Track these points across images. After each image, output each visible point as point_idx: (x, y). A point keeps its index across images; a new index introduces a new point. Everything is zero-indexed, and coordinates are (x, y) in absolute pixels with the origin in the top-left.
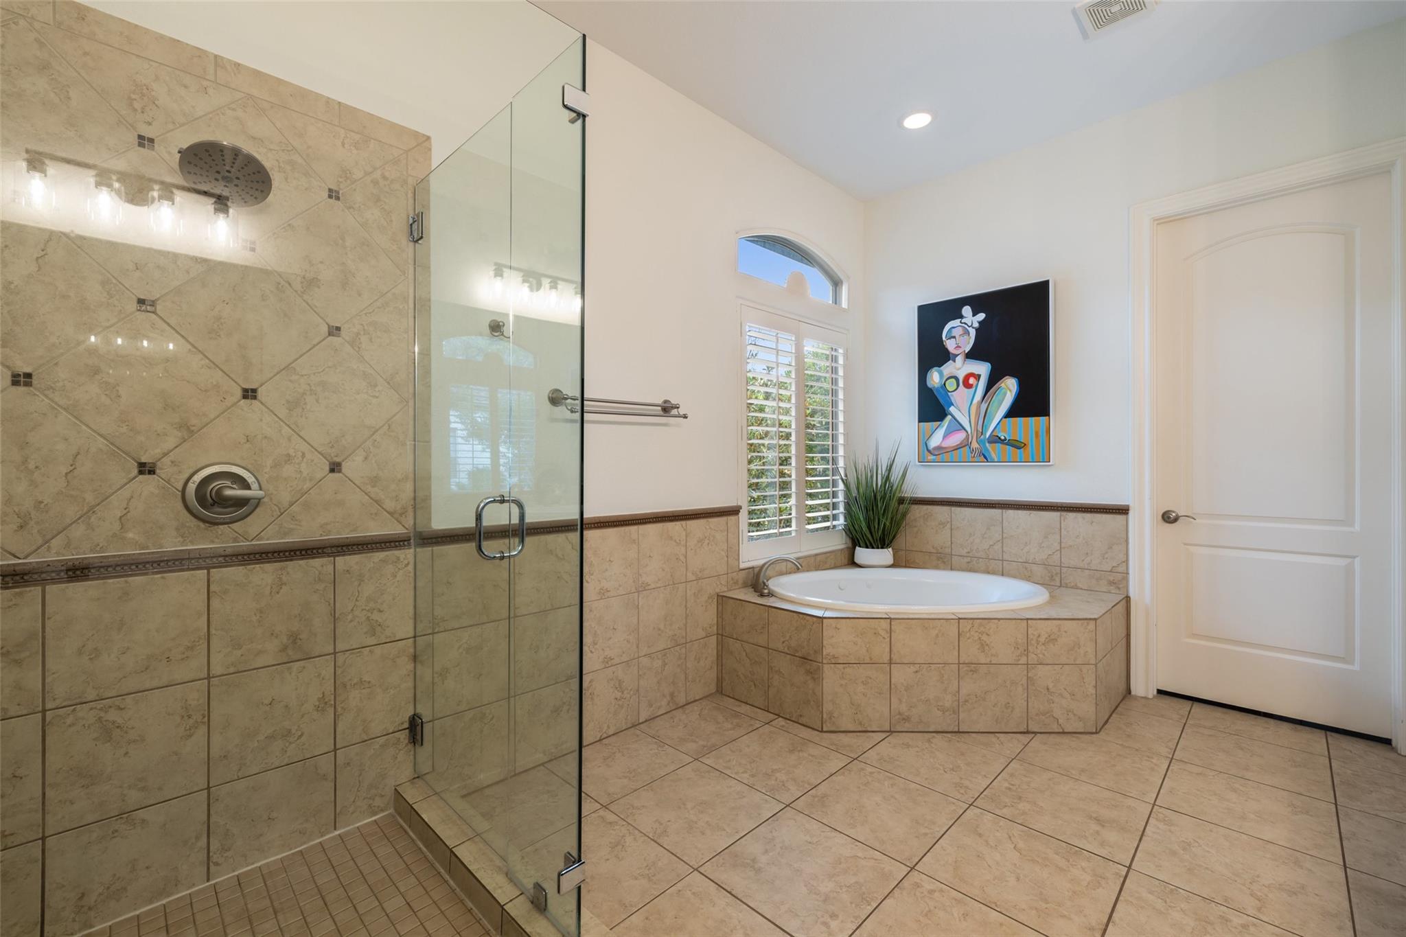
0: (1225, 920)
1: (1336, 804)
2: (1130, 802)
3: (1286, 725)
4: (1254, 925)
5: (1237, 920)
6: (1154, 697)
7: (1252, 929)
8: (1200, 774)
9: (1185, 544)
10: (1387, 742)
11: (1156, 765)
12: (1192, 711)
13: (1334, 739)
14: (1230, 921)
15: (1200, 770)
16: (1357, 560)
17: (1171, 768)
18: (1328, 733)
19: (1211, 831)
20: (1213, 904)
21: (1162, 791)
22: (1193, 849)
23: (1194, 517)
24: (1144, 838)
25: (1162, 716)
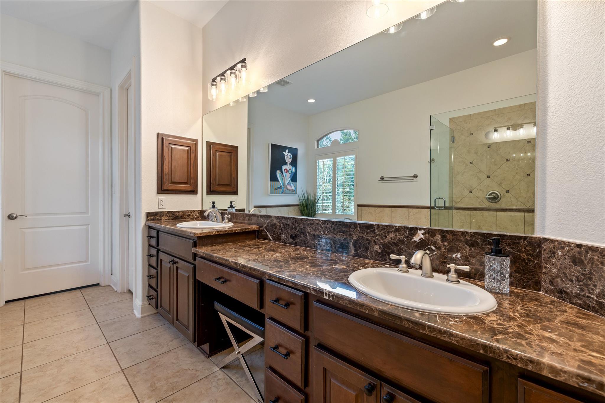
0: (67, 361)
1: (90, 308)
2: (9, 350)
3: (66, 293)
4: (77, 355)
5: (71, 358)
6: (4, 305)
7: (77, 357)
8: (39, 323)
9: (20, 229)
10: (98, 285)
11: (17, 330)
12: (26, 303)
13: (82, 290)
14: (69, 360)
15: (38, 322)
16: (89, 226)
17: (25, 328)
18: (81, 289)
19: (52, 339)
20: (61, 360)
21: (24, 337)
22: (47, 348)
23: (25, 215)
24: (23, 358)
25: (12, 311)
